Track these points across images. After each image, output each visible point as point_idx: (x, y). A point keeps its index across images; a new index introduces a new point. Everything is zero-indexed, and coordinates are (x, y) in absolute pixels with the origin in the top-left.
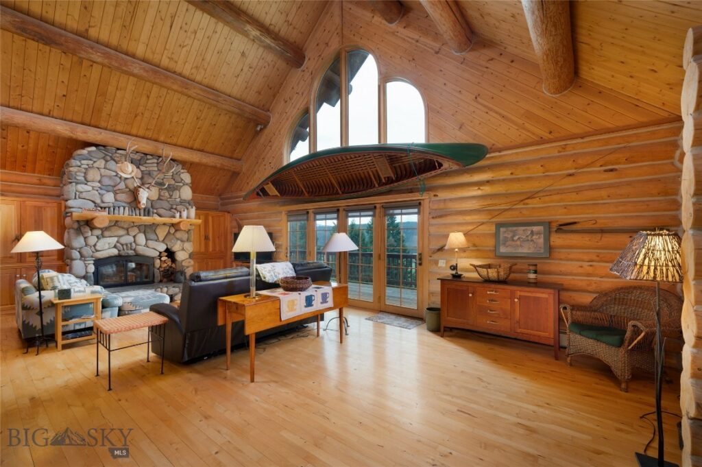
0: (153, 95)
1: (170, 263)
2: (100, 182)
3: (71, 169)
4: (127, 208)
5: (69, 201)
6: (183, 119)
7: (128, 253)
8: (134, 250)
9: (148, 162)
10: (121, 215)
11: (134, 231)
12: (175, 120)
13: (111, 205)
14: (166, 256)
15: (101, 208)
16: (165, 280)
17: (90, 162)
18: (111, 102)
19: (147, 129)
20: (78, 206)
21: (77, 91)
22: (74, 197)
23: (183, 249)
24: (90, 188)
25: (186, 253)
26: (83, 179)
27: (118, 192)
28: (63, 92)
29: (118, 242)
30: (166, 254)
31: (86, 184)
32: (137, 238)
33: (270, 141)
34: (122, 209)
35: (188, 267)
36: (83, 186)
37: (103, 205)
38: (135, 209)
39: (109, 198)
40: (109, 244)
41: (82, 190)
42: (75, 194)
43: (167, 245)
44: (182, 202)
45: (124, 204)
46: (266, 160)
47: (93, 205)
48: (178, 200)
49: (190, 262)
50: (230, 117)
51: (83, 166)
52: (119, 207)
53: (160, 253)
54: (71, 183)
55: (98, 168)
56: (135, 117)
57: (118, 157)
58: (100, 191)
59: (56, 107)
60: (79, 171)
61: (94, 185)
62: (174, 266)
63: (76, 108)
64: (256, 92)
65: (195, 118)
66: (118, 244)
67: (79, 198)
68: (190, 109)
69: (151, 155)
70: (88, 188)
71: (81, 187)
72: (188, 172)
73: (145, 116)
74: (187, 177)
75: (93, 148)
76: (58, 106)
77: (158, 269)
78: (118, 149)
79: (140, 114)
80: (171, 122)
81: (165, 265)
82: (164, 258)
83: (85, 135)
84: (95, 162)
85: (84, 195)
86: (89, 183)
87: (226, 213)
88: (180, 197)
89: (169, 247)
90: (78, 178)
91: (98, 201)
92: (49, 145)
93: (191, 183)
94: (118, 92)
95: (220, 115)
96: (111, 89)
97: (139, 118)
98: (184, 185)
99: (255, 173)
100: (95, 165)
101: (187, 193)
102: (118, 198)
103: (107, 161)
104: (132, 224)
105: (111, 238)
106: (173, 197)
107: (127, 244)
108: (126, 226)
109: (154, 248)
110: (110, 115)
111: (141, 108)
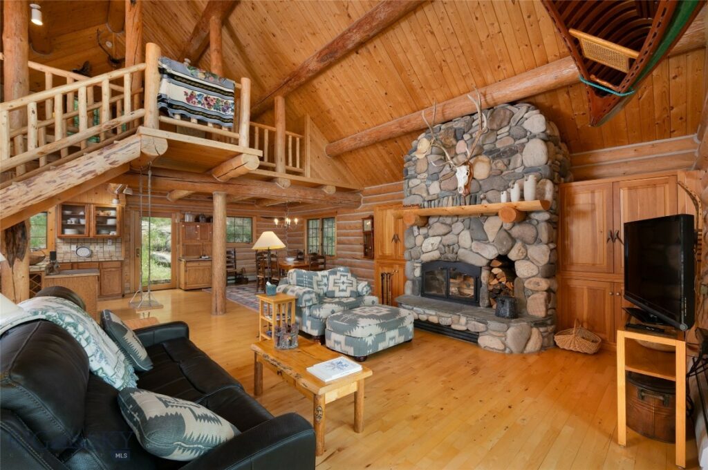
0: (435, 26)
1: (504, 280)
2: (427, 171)
7: (448, 258)
8: (457, 254)
10: (444, 207)
11: (458, 227)
13: (437, 196)
14: (499, 267)
15: (427, 202)
18: (412, 71)
19: (463, 76)
23: (526, 258)
24: (419, 181)
25: (532, 266)
26: (413, 171)
28: (382, 90)
29: (440, 243)
30: (500, 264)
31: (416, 178)
32: (461, 238)
34: (446, 198)
35: (534, 292)
36: (414, 180)
37: (429, 198)
39: (435, 188)
40: (432, 244)
42: (407, 190)
43: (496, 248)
44: (527, 172)
45: (447, 194)
47: (421, 199)
48: (520, 169)
49: (538, 284)
52: (443, 198)
53: (490, 260)
56: (442, 70)
58: (427, 182)
61: (423, 177)
62: (509, 285)
63: (400, 100)
66: (441, 246)
67: (411, 194)
70: (417, 181)
74: (534, 124)
76: (390, 106)
77: (486, 286)
79: (443, 63)
82: (496, 270)
86: (419, 176)
88: (523, 165)
90: (409, 173)
91: (425, 194)
96: (402, 57)
97: (445, 69)
98: (531, 138)
101: (533, 153)
104: (456, 219)
105: (435, 238)
106: (511, 166)
107: (449, 246)
108: (448, 221)
109: (477, 253)
110: (422, 87)
111: (438, 54)
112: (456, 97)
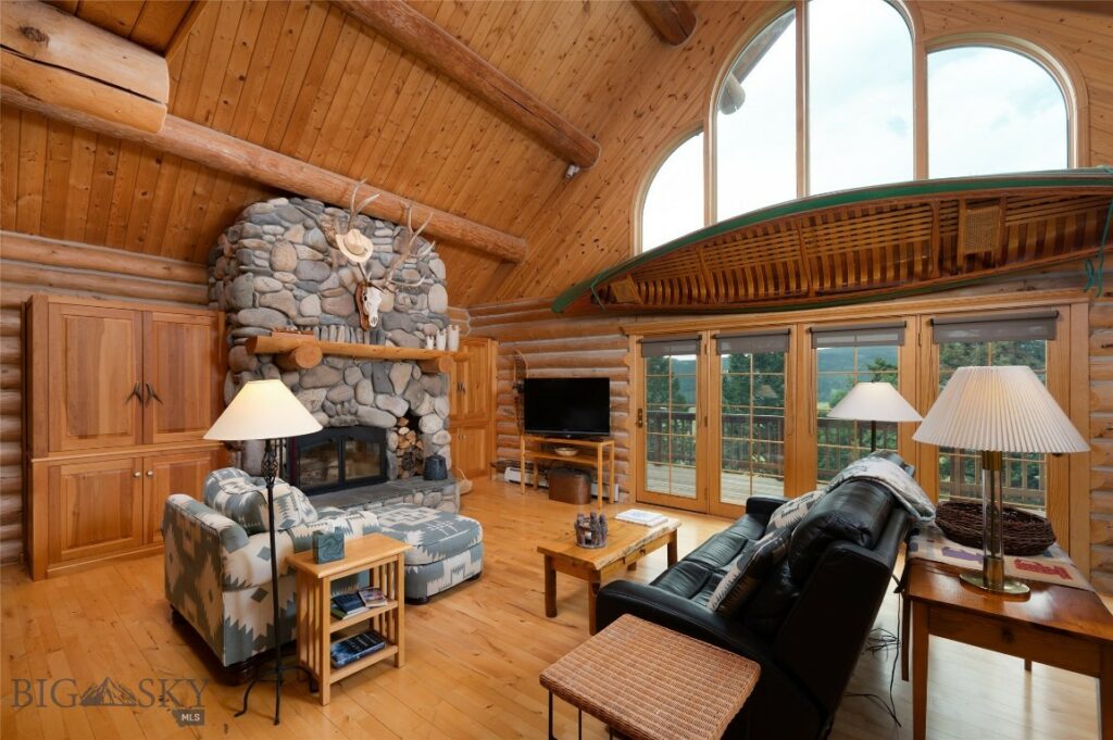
0: (407, 90)
1: (412, 440)
2: (295, 272)
3: (246, 242)
4: (342, 328)
5: (242, 313)
6: (447, 148)
7: (346, 422)
8: (356, 414)
9: (378, 233)
10: (332, 340)
11: (354, 374)
12: (433, 148)
13: (316, 320)
14: (406, 426)
15: (298, 326)
16: (406, 474)
17: (279, 229)
18: (328, 99)
19: (381, 165)
20: (259, 322)
21: (268, 67)
22: (251, 304)
23: (434, 412)
24: (277, 285)
25: (438, 419)
26: (267, 264)
27: (326, 293)
28: (238, 69)
29: (327, 398)
30: (406, 422)
31: (272, 276)
32: (360, 391)
33: (597, 198)
34: (333, 327)
35: (442, 446)
36: (266, 279)
37: (301, 321)
38: (355, 330)
39: (311, 305)
40: (313, 402)
41: (266, 289)
42: (254, 295)
43: (409, 402)
44: (433, 316)
45: (337, 320)
46: (585, 234)
47: (284, 319)
48: (425, 312)
49: (444, 436)
50: (527, 148)
51: (267, 237)
52: (328, 326)
53: (398, 419)
54: (244, 272)
55: (292, 243)
56: (366, 137)
57: (327, 222)
58: (297, 292)
59: (221, 102)
60: (260, 248)
61: (286, 279)
62: (419, 444)
63: (260, 109)
64: (584, 96)
65: (469, 146)
66: (328, 404)
67: (261, 306)
68: (465, 126)
69: (383, 220)
70: (274, 284)
71: (261, 282)
72: (440, 257)
73: (383, 135)
74: (438, 266)
75: (283, 201)
76: (226, 102)
77: (395, 452)
78: (327, 205)
79: (376, 131)
80: (426, 152)
81: (407, 444)
82: (404, 430)
83: (273, 169)
84: (287, 229)
85: (268, 299)
86: (277, 274)
87: (489, 340)
88: (428, 307)
89: (413, 407)
90: (258, 262)
91: (293, 313)
92: (194, 193)
93: (446, 279)
94: (345, 78)
95: (512, 140)
96: (334, 68)
97: (371, 139)
98: (436, 282)
99: (558, 260)
100: (288, 236)
101: (438, 298)
102: (328, 308)
103: (307, 228)
104: (350, 362)
105: (316, 391)
106: (418, 306)
107: (342, 403)
108: (340, 363)
109: (388, 411)
110: (320, 129)
111: (380, 117)
112: (351, 178)
